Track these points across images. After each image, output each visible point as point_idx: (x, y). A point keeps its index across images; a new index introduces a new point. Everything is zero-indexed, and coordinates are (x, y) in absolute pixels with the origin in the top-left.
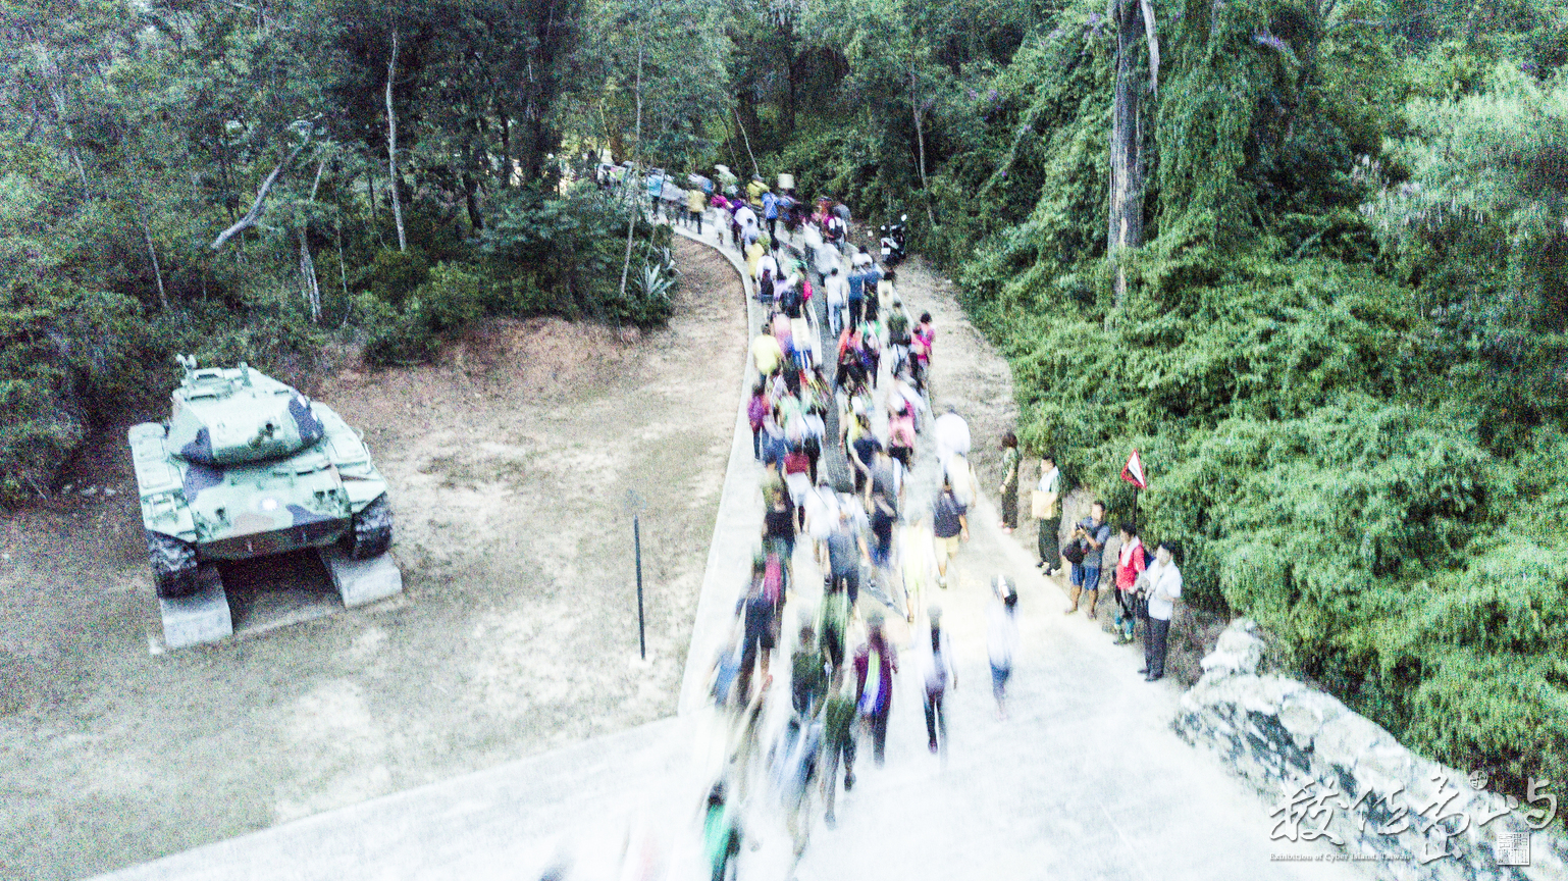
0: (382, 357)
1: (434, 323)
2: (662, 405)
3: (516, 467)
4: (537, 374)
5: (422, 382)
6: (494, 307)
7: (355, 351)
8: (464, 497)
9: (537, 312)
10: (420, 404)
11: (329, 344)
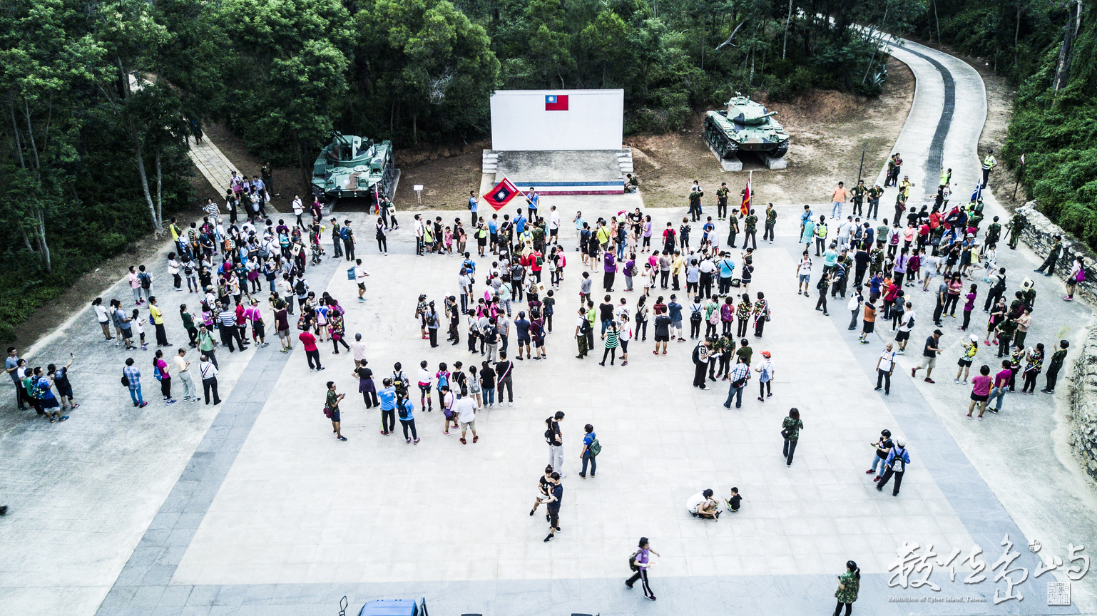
0: (774, 98)
2: (871, 128)
9: (829, 87)
10: (783, 117)
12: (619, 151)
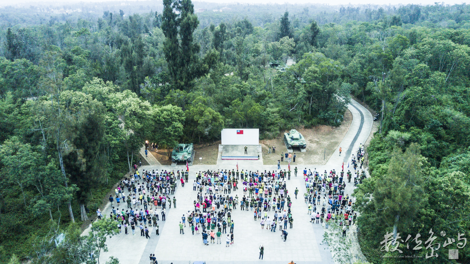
0: (306, 127)
1: (312, 124)
2: (335, 137)
3: (318, 142)
4: (322, 131)
5: (310, 130)
6: (319, 123)
7: (303, 126)
8: (312, 144)
9: (323, 124)
11: (301, 125)
12: (258, 145)
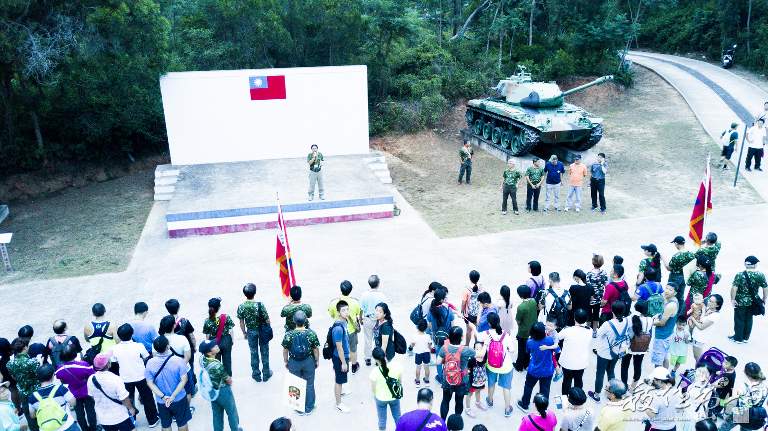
12: (366, 156)
